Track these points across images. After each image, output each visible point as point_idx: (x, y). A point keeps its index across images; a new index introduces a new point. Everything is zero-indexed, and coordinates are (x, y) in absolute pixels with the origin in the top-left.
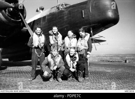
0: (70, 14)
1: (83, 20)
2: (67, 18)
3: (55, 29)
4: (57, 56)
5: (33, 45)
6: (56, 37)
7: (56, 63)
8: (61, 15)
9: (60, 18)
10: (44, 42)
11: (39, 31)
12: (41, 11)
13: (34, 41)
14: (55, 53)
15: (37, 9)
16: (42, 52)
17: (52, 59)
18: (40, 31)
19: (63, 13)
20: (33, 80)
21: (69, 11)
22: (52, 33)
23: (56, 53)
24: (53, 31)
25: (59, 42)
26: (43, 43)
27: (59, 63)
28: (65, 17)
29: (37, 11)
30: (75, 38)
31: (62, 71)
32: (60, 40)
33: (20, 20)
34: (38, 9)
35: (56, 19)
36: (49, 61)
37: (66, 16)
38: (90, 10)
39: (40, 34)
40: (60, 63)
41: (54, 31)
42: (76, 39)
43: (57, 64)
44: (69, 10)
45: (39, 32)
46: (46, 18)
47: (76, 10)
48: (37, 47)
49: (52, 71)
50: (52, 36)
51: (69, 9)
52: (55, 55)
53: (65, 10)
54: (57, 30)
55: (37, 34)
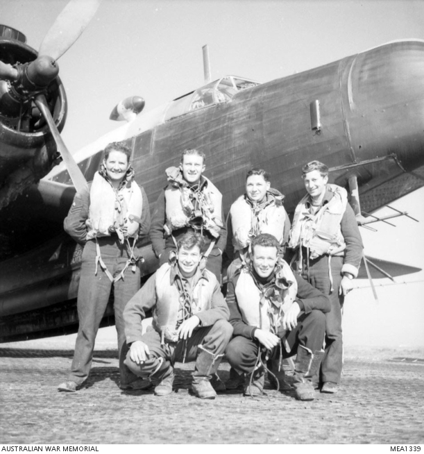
0: (259, 116)
1: (315, 139)
2: (245, 135)
3: (194, 162)
4: (199, 274)
5: (87, 228)
6: (195, 195)
7: (193, 305)
8: (218, 122)
9: (215, 136)
10: (138, 214)
11: (117, 166)
12: (132, 115)
13: (92, 207)
14: (189, 258)
15: (116, 110)
16: (129, 261)
17: (174, 287)
18: (124, 167)
19: (228, 114)
20: (78, 388)
21: (256, 105)
22: (179, 179)
23: (197, 258)
24: (182, 172)
25: (211, 216)
26: (135, 219)
27: (207, 309)
28: (237, 132)
29: (115, 116)
30: (278, 204)
31: (217, 343)
32: (212, 212)
33: (40, 134)
34: (121, 109)
35: (195, 139)
36: (160, 296)
37: (239, 125)
38: (351, 99)
39: (125, 177)
40: (211, 305)
41: (186, 168)
42: (282, 209)
43: (195, 310)
44: (253, 101)
45: (117, 171)
46: (154, 138)
47: (286, 101)
48: (107, 233)
49: (171, 343)
50: (178, 192)
51: (256, 99)
52: (188, 269)
53: (237, 102)
54: (200, 169)
55: (107, 178)
